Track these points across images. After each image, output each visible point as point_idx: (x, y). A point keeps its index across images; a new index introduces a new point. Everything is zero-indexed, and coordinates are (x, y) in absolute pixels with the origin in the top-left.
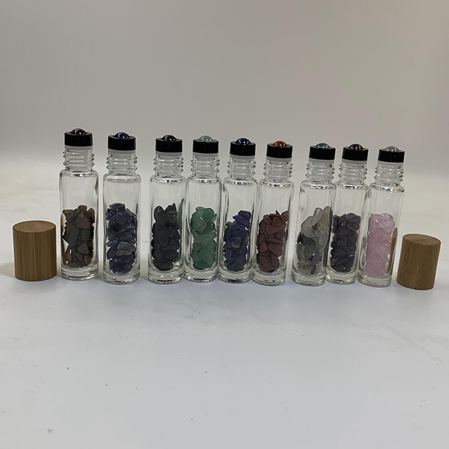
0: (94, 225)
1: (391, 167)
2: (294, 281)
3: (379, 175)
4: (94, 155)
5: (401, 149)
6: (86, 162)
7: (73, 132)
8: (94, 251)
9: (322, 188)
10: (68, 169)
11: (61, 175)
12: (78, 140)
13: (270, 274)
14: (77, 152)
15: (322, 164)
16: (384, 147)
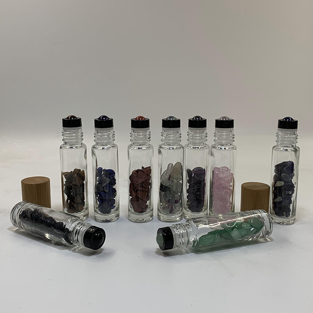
0: (85, 182)
1: (225, 131)
2: (160, 220)
3: (216, 138)
4: (83, 133)
5: (231, 118)
6: (77, 138)
7: (68, 118)
8: (85, 200)
9: (173, 148)
10: (66, 143)
11: (61, 148)
12: (72, 123)
13: (140, 214)
14: (71, 131)
15: (171, 131)
16: (219, 117)
